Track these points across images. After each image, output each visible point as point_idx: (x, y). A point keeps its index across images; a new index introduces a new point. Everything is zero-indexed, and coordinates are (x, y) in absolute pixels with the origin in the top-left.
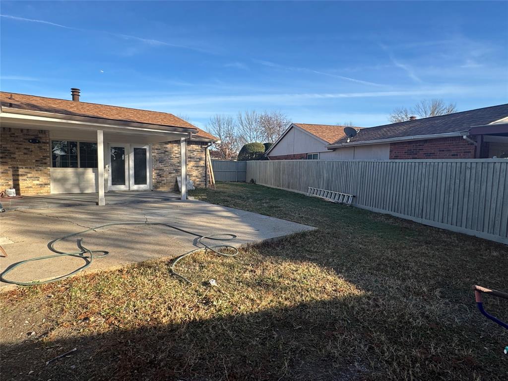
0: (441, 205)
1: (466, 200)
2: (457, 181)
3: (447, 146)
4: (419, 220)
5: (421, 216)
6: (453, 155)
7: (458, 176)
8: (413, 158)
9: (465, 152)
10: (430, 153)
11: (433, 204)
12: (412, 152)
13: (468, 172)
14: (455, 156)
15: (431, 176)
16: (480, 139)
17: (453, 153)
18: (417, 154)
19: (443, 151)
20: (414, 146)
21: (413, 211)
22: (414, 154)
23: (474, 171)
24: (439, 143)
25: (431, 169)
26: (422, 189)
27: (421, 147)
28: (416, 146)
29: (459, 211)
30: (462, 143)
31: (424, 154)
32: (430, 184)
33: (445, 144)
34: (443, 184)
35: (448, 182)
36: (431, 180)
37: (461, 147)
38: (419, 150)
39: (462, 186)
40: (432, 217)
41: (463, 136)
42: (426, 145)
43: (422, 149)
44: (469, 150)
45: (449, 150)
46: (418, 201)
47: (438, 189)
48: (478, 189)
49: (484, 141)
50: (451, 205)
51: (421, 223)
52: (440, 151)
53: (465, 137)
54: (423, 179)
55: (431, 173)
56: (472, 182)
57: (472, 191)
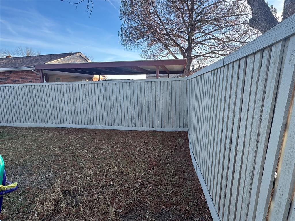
0: (23, 112)
1: (36, 107)
2: (29, 97)
3: (25, 76)
4: (11, 125)
5: (12, 122)
6: (29, 81)
7: (29, 94)
8: (4, 84)
9: (36, 80)
10: (16, 80)
11: (18, 113)
12: (3, 80)
13: (34, 91)
14: (31, 82)
15: (13, 95)
16: (41, 72)
17: (29, 80)
18: (6, 81)
19: (23, 79)
20: (3, 75)
21: (6, 120)
22: (4, 81)
23: (36, 90)
24: (20, 74)
25: (12, 91)
26: (9, 104)
27: (8, 77)
28: (5, 75)
29: (34, 114)
30: (33, 74)
31: (12, 81)
32: (14, 100)
33: (24, 75)
34: (22, 100)
35: (24, 98)
36: (13, 98)
37: (33, 77)
38: (8, 78)
39: (32, 99)
40: (19, 121)
41: (32, 70)
42: (12, 75)
43: (10, 78)
44: (37, 78)
45: (27, 78)
46: (8, 112)
47: (19, 103)
48: (41, 100)
49: (44, 73)
50: (29, 112)
51: (13, 126)
52: (21, 79)
53: (33, 70)
54: (8, 98)
55: (13, 93)
56: (37, 97)
57: (38, 102)
